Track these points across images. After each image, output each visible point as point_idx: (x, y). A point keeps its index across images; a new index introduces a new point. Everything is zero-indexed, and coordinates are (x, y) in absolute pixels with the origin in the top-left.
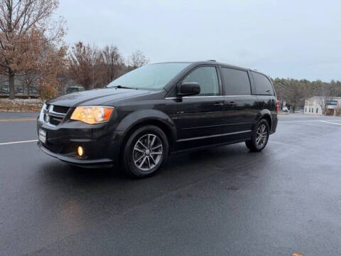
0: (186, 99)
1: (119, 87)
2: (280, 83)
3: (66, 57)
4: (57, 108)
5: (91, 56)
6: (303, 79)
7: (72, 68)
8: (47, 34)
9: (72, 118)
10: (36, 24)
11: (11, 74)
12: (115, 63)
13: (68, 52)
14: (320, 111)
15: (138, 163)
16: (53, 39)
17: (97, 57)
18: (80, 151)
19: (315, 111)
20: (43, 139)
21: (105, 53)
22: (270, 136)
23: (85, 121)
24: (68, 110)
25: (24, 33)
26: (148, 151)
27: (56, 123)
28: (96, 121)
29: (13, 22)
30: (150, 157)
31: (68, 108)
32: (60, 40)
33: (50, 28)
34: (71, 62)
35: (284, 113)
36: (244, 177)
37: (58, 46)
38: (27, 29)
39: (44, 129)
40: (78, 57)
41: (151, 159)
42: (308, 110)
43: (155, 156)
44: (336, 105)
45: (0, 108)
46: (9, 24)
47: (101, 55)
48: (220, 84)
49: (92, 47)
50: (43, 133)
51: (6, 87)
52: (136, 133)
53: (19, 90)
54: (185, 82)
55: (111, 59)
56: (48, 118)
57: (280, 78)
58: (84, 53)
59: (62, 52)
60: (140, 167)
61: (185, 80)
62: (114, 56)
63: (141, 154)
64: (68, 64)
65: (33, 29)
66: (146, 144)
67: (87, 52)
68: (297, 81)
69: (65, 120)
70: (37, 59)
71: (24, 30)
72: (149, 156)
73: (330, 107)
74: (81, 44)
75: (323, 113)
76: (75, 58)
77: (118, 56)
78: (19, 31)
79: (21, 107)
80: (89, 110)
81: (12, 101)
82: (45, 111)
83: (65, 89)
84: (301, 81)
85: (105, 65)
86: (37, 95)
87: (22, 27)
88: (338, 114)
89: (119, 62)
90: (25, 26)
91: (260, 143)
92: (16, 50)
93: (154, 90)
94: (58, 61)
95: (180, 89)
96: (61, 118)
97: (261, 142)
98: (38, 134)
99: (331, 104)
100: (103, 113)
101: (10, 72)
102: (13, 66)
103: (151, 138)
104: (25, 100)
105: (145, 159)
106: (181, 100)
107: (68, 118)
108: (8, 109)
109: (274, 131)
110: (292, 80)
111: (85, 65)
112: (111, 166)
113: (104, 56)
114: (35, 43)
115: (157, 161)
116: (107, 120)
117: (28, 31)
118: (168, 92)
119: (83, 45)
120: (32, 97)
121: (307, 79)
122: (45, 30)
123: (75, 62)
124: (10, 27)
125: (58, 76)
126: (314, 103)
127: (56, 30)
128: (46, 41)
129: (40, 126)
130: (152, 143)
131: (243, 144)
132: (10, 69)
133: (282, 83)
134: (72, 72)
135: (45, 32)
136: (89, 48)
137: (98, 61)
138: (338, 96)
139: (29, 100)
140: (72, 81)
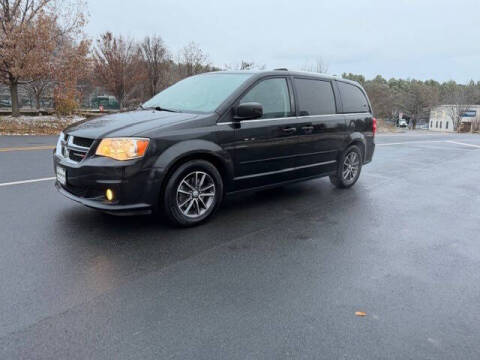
0: (246, 124)
1: (158, 109)
2: (396, 87)
3: (89, 56)
4: (78, 140)
5: (125, 53)
6: (429, 79)
7: (98, 69)
8: (61, 23)
9: (97, 153)
10: (44, 8)
11: (13, 83)
12: (160, 61)
13: (91, 48)
14: (451, 126)
15: (184, 208)
16: (69, 31)
17: (134, 53)
18: (110, 194)
19: (444, 125)
20: (63, 180)
21: (145, 47)
22: (364, 168)
23: (114, 157)
24: (92, 144)
25: (28, 22)
26: (195, 193)
27: (78, 159)
28: (127, 156)
29: (11, 6)
30: (199, 200)
31: (93, 140)
32: (80, 31)
33: (64, 13)
34: (96, 61)
35: (401, 129)
36: (320, 223)
37: (77, 40)
38: (31, 17)
39: (62, 166)
40: (106, 54)
41: (200, 202)
42: (434, 124)
43: (206, 199)
44: (473, 116)
45: (1, 130)
46: (6, 9)
47: (140, 50)
48: (292, 101)
49: (125, 40)
50: (61, 171)
51: (7, 98)
52: (181, 170)
53: (25, 102)
54: (243, 104)
55: (153, 56)
56: (67, 153)
57: (397, 79)
58: (115, 47)
59: (83, 49)
60: (186, 213)
61: (244, 99)
62: (158, 50)
63: (187, 196)
64: (93, 64)
65: (40, 17)
66: (194, 185)
67: (118, 46)
68: (420, 83)
69: (88, 156)
70: (48, 61)
71: (27, 18)
72: (197, 198)
73: (465, 119)
74: (109, 35)
75: (455, 129)
76: (102, 56)
77: (163, 50)
78: (19, 19)
79: (29, 128)
80: (119, 143)
81: (17, 120)
82: (63, 144)
83: (91, 98)
84: (427, 83)
85: (146, 64)
86: (51, 110)
87: (24, 14)
88: (476, 131)
89: (165, 58)
90: (29, 12)
91: (348, 178)
92: (18, 47)
93: (203, 113)
94: (77, 62)
95: (236, 112)
96: (84, 154)
97: (351, 175)
98: (56, 172)
99: (466, 116)
100: (136, 146)
101: (11, 78)
102: (15, 70)
103: (200, 176)
104: (35, 118)
105: (192, 202)
106: (238, 126)
107: (92, 153)
108: (12, 132)
109: (370, 160)
110: (414, 81)
111: (116, 65)
112: (150, 212)
113: (144, 52)
114: (44, 36)
115: (209, 205)
116: (142, 155)
117: (33, 20)
118: (221, 116)
119: (113, 36)
120: (44, 114)
121: (436, 80)
122: (56, 17)
123: (103, 61)
124: (7, 15)
125: (79, 82)
126: (444, 115)
127: (72, 16)
128: (59, 32)
129: (57, 162)
130: (202, 183)
131: (327, 179)
132: (10, 74)
133: (400, 86)
134: (98, 74)
135: (58, 21)
136: (121, 41)
137: (134, 58)
138: (477, 104)
139: (40, 118)
140: (98, 88)
